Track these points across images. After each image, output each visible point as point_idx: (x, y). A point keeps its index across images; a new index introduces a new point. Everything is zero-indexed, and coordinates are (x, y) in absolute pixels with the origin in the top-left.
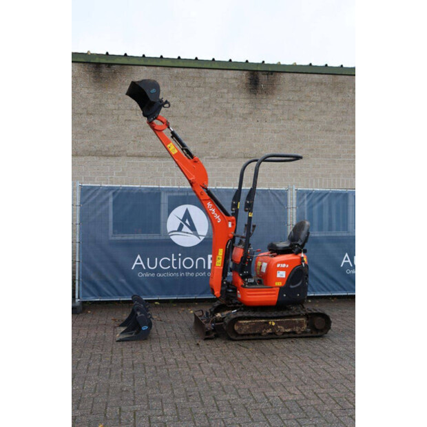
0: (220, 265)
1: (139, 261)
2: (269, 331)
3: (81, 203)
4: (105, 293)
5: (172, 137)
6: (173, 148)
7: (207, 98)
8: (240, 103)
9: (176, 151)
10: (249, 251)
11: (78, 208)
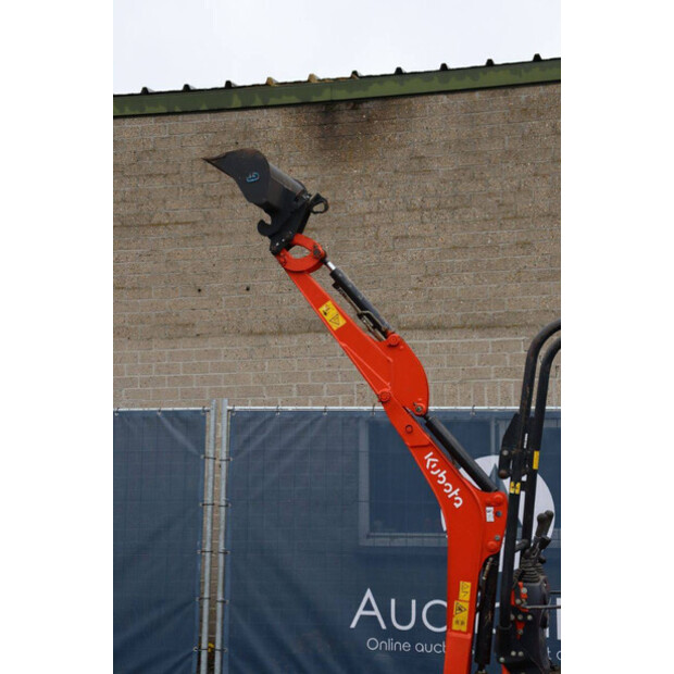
0: (464, 628)
1: (369, 607)
3: (229, 453)
5: (335, 286)
6: (334, 313)
9: (342, 322)
10: (524, 590)
11: (224, 463)
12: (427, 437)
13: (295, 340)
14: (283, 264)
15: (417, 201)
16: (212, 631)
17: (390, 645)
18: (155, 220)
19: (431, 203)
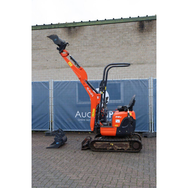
0: (94, 116)
1: (78, 114)
2: (110, 148)
3: (53, 89)
4: (64, 127)
5: (71, 59)
6: (71, 63)
7: (118, 37)
8: (135, 37)
9: (72, 65)
10: (103, 110)
11: (53, 91)
12: (87, 85)
13: (65, 69)
14: (61, 55)
15: (85, 44)
16: (52, 118)
17: (82, 120)
18: (39, 48)
19: (88, 45)
